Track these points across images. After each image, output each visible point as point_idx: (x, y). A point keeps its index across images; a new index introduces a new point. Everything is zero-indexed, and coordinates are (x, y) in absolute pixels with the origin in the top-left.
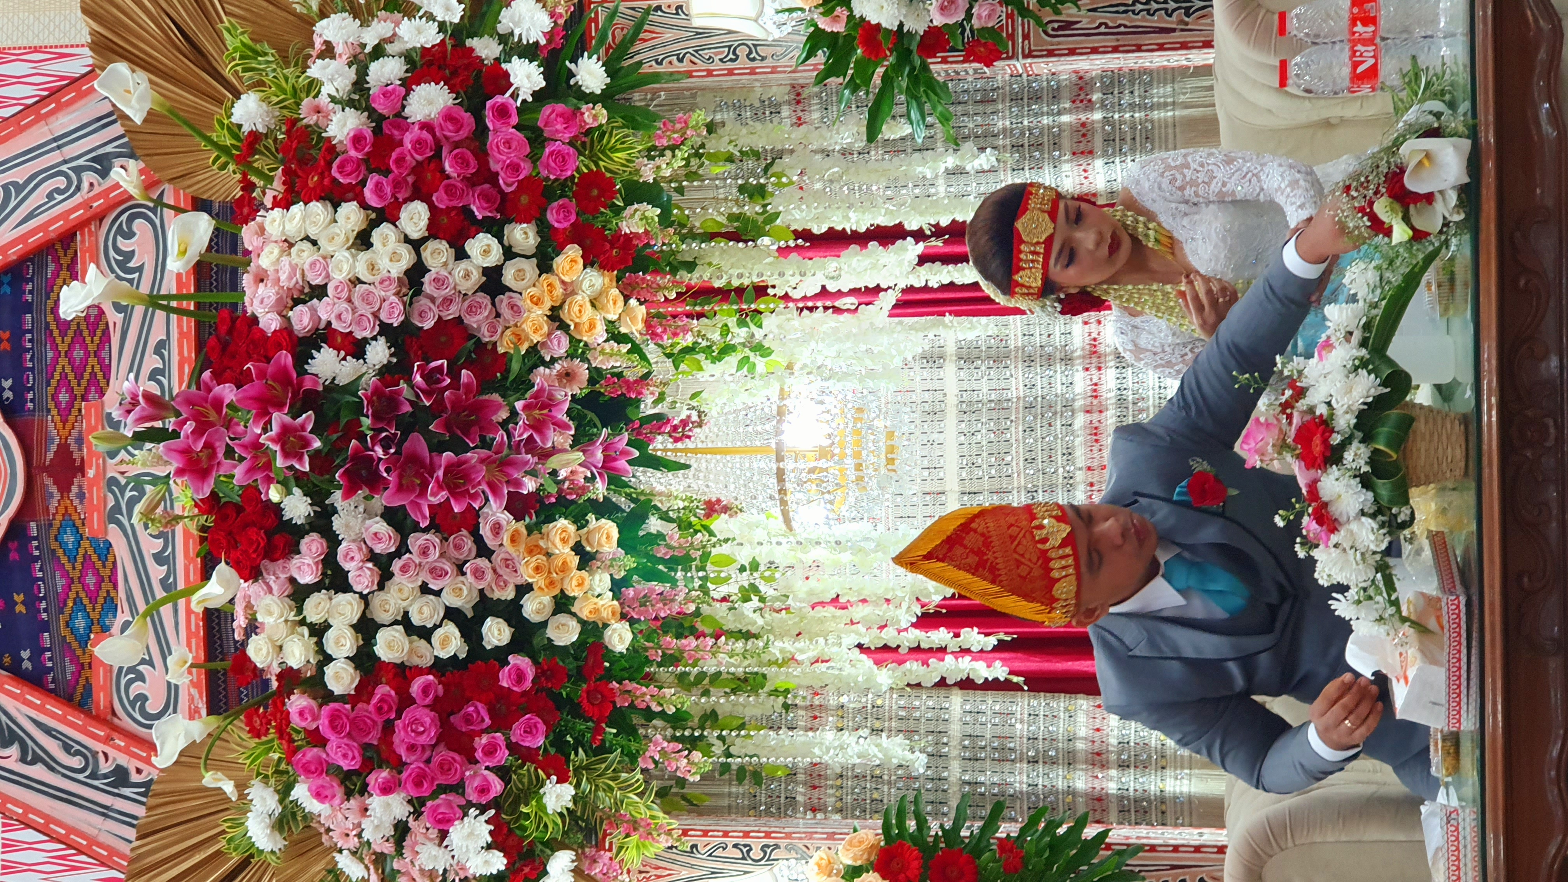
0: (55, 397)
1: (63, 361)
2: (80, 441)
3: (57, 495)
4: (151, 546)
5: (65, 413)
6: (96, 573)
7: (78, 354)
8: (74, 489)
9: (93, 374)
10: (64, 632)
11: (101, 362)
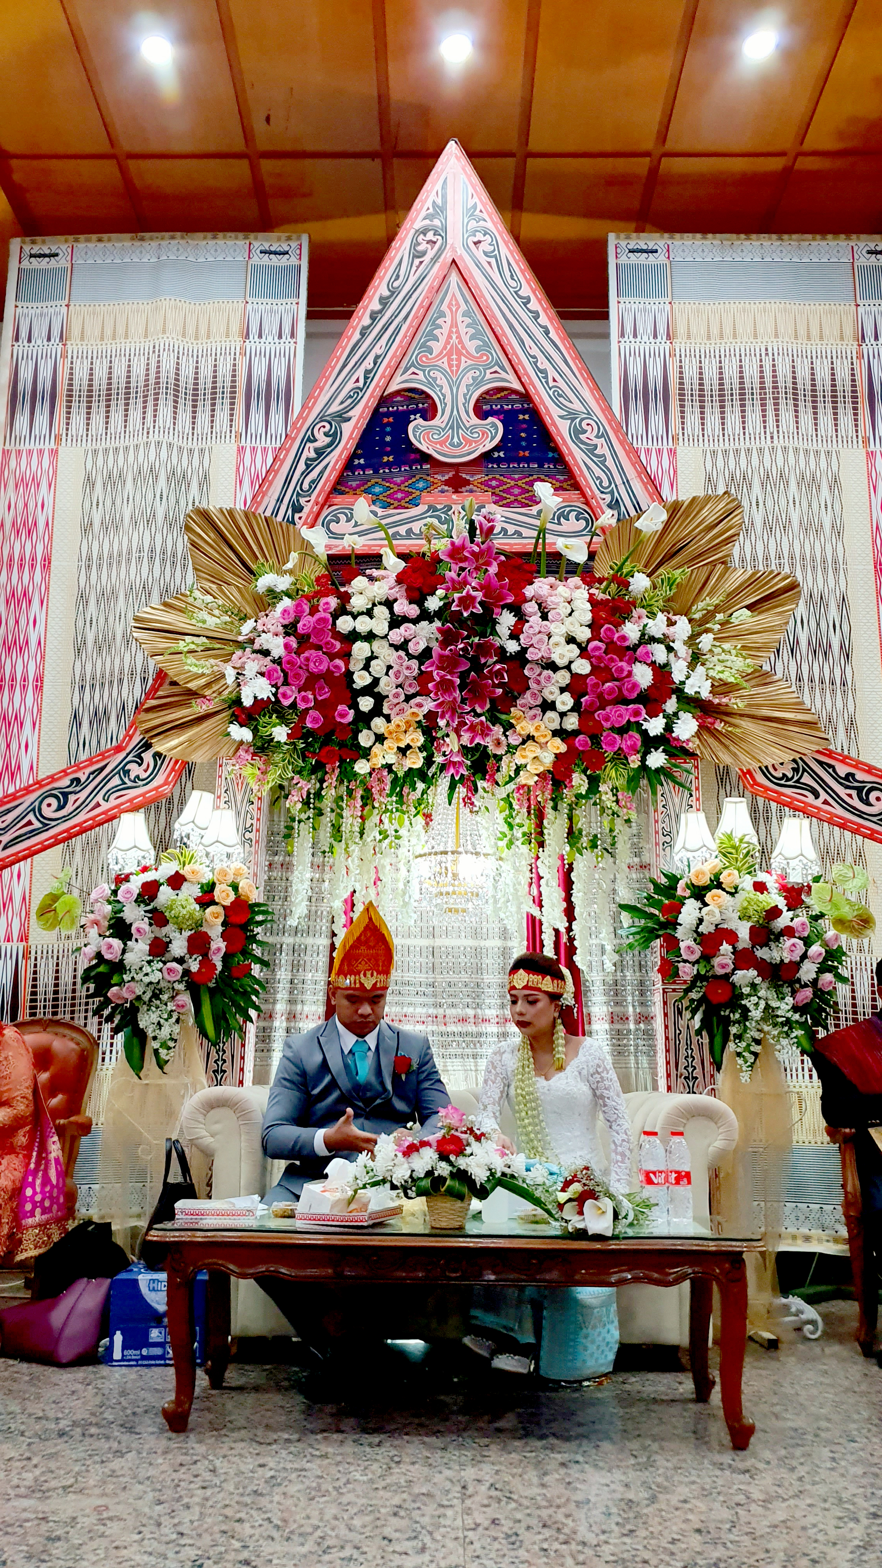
0: (494, 479)
1: (513, 483)
2: (471, 491)
3: (443, 479)
4: (416, 527)
5: (486, 484)
6: (403, 498)
7: (516, 491)
8: (446, 488)
9: (506, 498)
10: (373, 481)
11: (512, 503)
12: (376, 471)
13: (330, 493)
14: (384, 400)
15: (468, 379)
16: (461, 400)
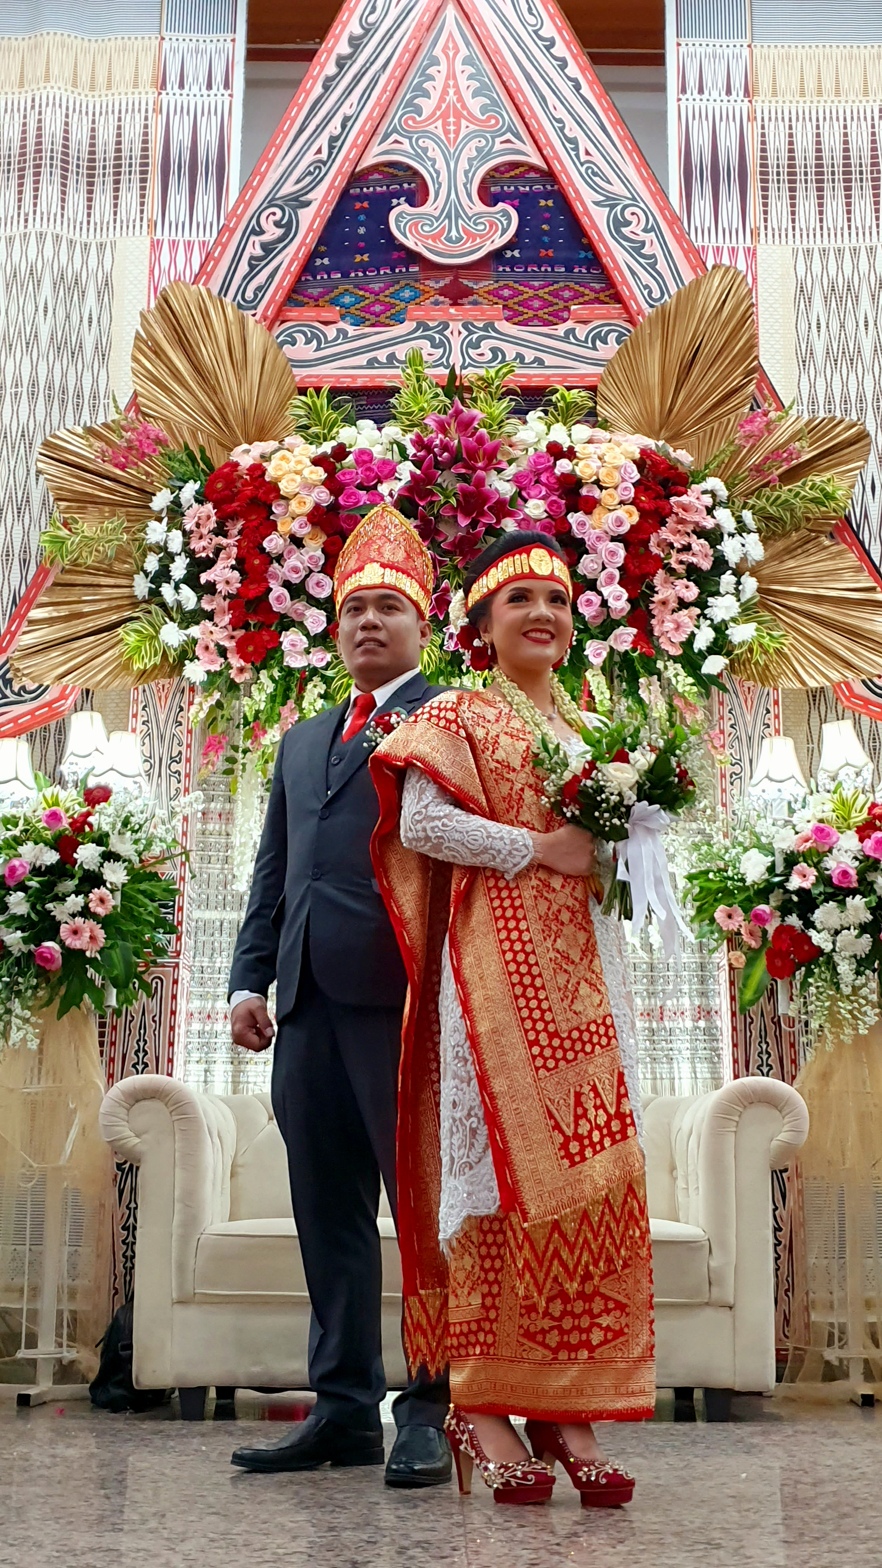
12: (345, 275)
13: (283, 304)
14: (356, 178)
15: (470, 150)
16: (461, 178)
